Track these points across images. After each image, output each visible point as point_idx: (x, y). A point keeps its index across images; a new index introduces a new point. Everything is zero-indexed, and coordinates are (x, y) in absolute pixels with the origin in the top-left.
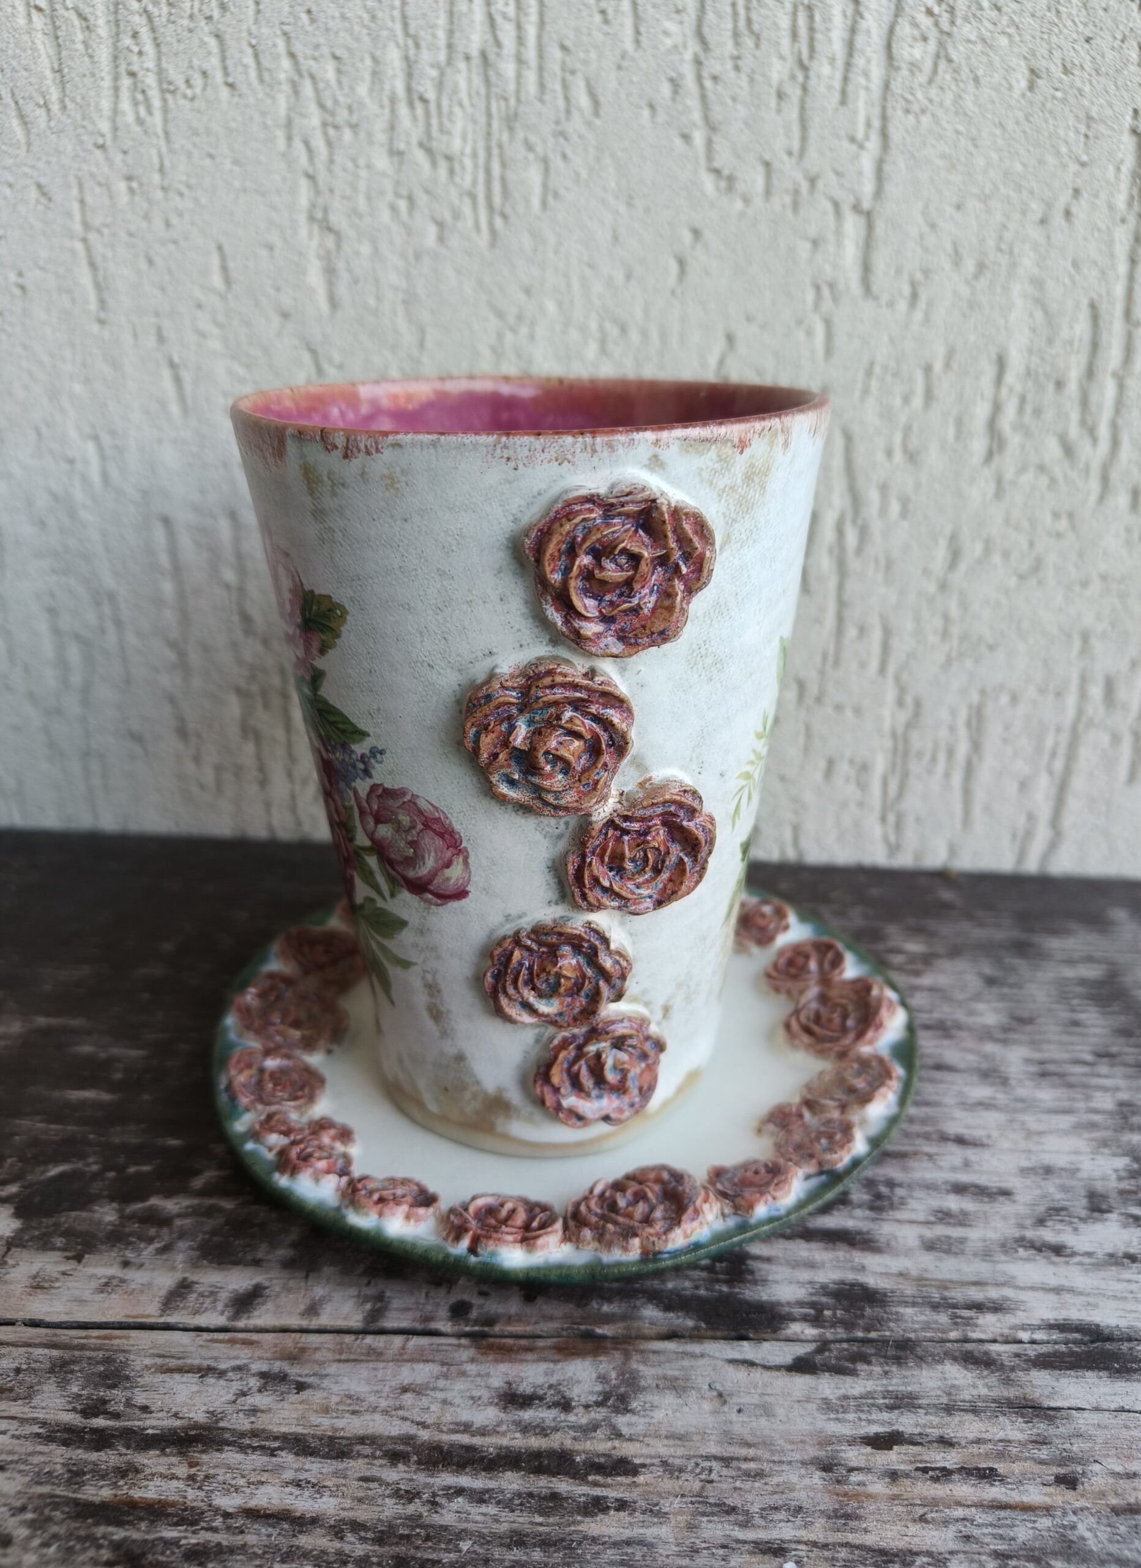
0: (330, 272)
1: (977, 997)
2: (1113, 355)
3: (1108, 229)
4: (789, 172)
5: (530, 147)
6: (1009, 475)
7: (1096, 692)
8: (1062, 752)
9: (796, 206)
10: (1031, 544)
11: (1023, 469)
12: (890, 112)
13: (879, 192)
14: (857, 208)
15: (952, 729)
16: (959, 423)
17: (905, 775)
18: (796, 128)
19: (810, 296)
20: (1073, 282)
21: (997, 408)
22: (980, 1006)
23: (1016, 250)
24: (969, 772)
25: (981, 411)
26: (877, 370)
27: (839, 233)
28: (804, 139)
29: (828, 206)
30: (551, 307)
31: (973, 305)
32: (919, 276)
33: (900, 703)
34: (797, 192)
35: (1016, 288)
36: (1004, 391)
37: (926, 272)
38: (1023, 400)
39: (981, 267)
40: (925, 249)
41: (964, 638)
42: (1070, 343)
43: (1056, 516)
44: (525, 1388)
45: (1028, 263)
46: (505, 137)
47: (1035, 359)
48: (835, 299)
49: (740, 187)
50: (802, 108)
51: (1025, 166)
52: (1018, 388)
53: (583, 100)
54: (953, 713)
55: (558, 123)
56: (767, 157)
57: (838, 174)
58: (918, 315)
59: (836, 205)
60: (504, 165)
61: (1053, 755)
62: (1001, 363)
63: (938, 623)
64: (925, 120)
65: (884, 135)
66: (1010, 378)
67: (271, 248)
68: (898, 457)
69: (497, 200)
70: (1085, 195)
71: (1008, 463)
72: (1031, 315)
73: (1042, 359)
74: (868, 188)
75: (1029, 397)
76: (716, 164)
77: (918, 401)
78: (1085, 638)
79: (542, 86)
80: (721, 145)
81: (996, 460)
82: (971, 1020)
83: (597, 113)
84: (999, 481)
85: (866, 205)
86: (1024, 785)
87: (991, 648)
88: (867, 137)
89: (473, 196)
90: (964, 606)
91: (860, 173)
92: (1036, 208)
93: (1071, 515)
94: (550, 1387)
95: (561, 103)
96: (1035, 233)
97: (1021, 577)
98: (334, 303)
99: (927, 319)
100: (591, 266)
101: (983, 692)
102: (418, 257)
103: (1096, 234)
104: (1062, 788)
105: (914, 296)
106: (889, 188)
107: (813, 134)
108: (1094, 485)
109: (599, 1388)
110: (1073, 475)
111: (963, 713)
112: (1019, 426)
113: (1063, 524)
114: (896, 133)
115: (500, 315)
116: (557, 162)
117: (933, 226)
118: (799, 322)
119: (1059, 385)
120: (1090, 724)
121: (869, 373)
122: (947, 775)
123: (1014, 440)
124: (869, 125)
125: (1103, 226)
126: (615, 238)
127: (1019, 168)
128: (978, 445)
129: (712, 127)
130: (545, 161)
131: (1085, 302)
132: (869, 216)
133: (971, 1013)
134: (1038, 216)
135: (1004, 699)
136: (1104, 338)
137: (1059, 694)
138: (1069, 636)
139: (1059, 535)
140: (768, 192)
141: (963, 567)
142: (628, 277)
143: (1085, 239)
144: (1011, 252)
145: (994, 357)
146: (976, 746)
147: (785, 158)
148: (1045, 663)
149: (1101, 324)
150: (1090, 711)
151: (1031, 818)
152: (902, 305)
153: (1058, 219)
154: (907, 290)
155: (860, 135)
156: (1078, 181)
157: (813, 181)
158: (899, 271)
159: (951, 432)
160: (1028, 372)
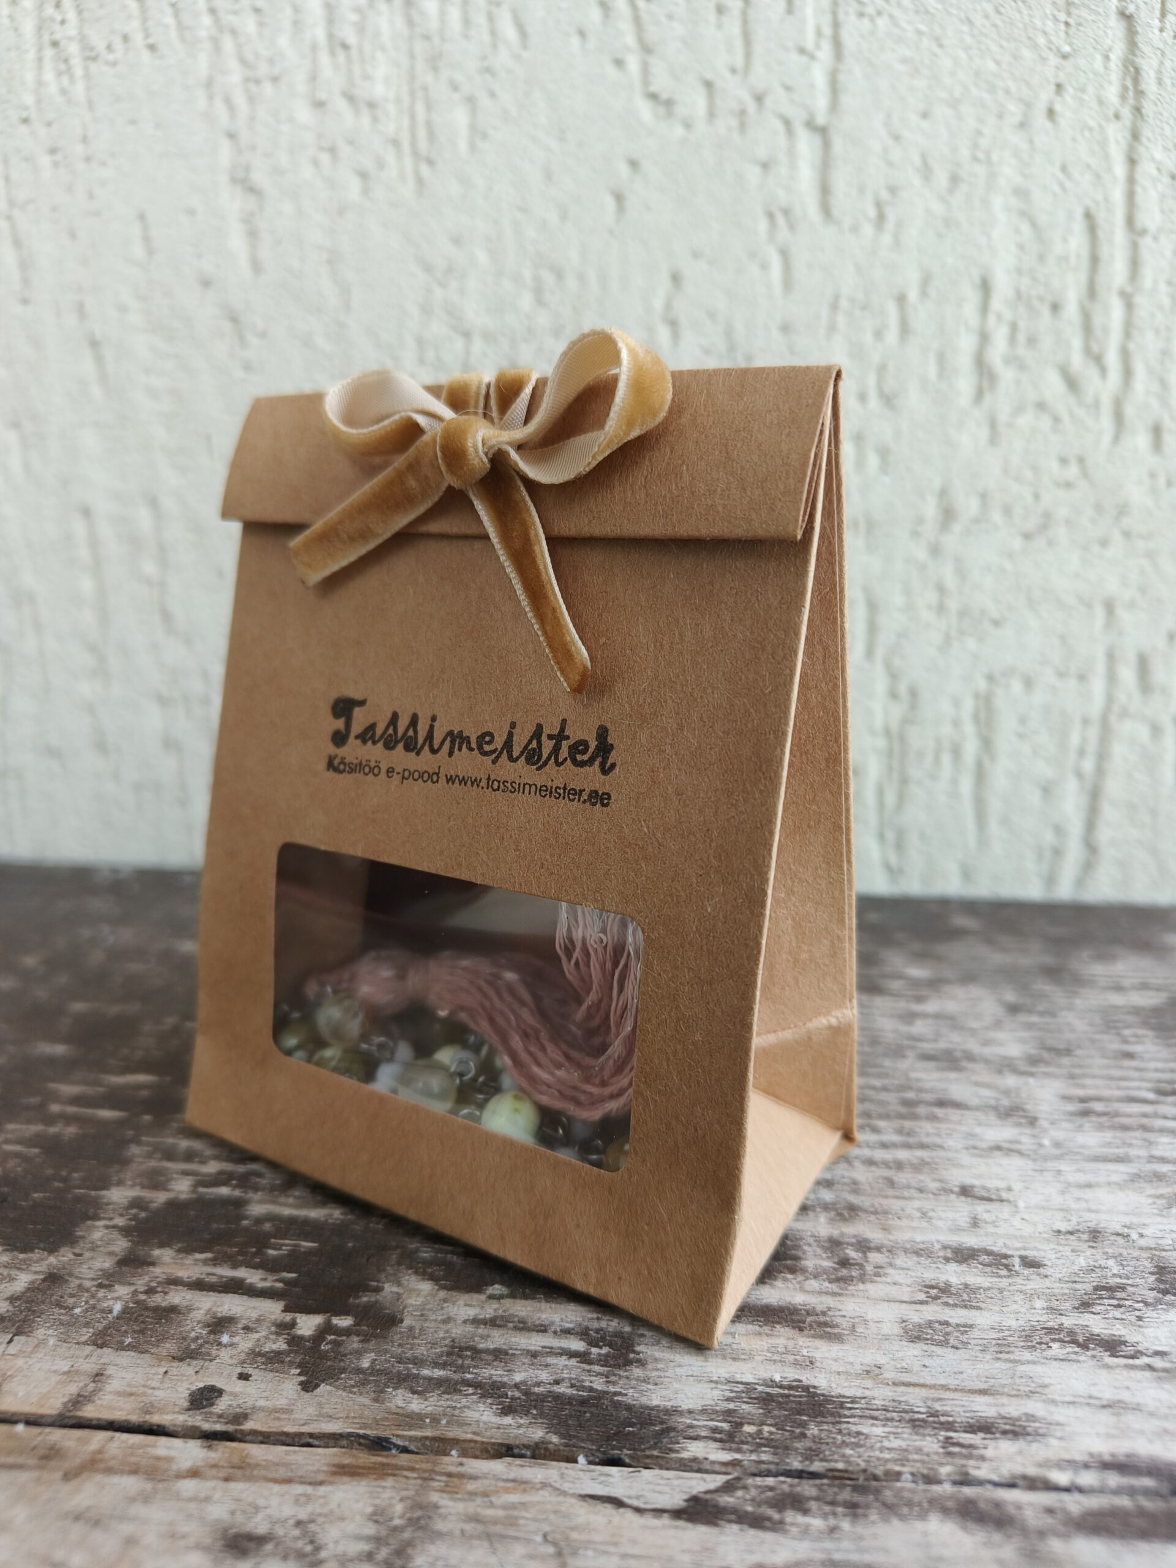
0: (253, 234)
1: (998, 1024)
2: (1117, 270)
3: (1100, 126)
4: (734, 91)
5: (455, 87)
6: (1003, 417)
7: (1127, 674)
8: (1092, 747)
9: (743, 127)
10: (1037, 497)
11: (1019, 410)
12: (841, 17)
13: (834, 105)
14: (811, 125)
15: (956, 723)
16: (942, 359)
17: (904, 781)
18: (739, 44)
19: (763, 225)
20: (1064, 189)
21: (984, 338)
22: (1000, 1035)
23: (995, 157)
24: (981, 776)
25: (967, 344)
26: (844, 303)
27: (791, 152)
28: (748, 55)
29: (779, 126)
30: (482, 257)
31: (949, 222)
32: (885, 195)
33: (893, 695)
34: (742, 113)
35: (998, 202)
36: (991, 320)
37: (893, 190)
38: (1014, 328)
39: (955, 179)
40: (890, 164)
41: (963, 613)
42: (1064, 259)
43: (1064, 461)
44: (259, 1525)
45: (1008, 173)
46: (429, 78)
47: (1026, 281)
48: (792, 227)
49: (680, 110)
50: (745, 22)
51: (998, 63)
52: (1008, 315)
53: (509, 32)
54: (957, 703)
55: (484, 58)
56: (709, 76)
57: (788, 88)
58: (887, 239)
59: (787, 123)
60: (429, 108)
61: (1082, 753)
62: (985, 287)
63: (932, 597)
64: (881, 22)
65: (837, 44)
66: (997, 303)
67: (191, 212)
68: (874, 403)
69: (423, 145)
70: (1071, 90)
71: (1002, 401)
72: (1017, 231)
73: (1034, 279)
74: (821, 102)
75: (1022, 325)
76: (653, 89)
77: (892, 336)
78: (1110, 608)
79: (466, 22)
80: (658, 67)
81: (988, 399)
82: (987, 1051)
83: (525, 46)
84: (993, 424)
85: (821, 120)
86: (1047, 790)
87: (996, 623)
88: (818, 46)
89: (396, 143)
90: (961, 573)
91: (812, 86)
92: (1014, 109)
93: (1081, 460)
94: (299, 1523)
95: (486, 38)
96: (1016, 139)
97: (1027, 536)
98: (257, 267)
99: (897, 243)
100: (523, 210)
101: (990, 678)
102: (341, 212)
103: (1087, 133)
104: (1095, 795)
105: (881, 218)
106: (845, 99)
107: (758, 48)
108: (1107, 423)
109: (370, 1529)
110: (1081, 413)
111: (969, 705)
112: (1011, 360)
113: (1073, 471)
114: (850, 41)
115: (428, 268)
116: (484, 101)
117: (897, 138)
118: (752, 255)
119: (1055, 308)
120: (1124, 714)
121: (834, 307)
122: (954, 782)
123: (1007, 375)
124: (819, 33)
125: (1092, 123)
126: (548, 176)
127: (992, 66)
128: (965, 384)
129: (646, 49)
130: (471, 101)
131: (1079, 213)
132: (822, 132)
133: (986, 1043)
134: (1017, 119)
135: (1017, 687)
136: (1104, 251)
137: (1082, 678)
138: (1089, 606)
139: (1068, 485)
140: (712, 114)
141: (957, 528)
142: (564, 216)
143: (1074, 140)
144: (989, 162)
145: (977, 280)
146: (987, 744)
147: (727, 74)
148: (1063, 638)
149: (1101, 234)
150: (1121, 697)
151: (1059, 830)
152: (868, 230)
153: (1040, 119)
154: (872, 212)
155: (809, 43)
156: (1061, 74)
157: (759, 99)
158: (862, 190)
159: (932, 370)
160: (1019, 295)
